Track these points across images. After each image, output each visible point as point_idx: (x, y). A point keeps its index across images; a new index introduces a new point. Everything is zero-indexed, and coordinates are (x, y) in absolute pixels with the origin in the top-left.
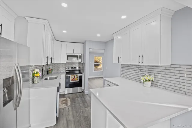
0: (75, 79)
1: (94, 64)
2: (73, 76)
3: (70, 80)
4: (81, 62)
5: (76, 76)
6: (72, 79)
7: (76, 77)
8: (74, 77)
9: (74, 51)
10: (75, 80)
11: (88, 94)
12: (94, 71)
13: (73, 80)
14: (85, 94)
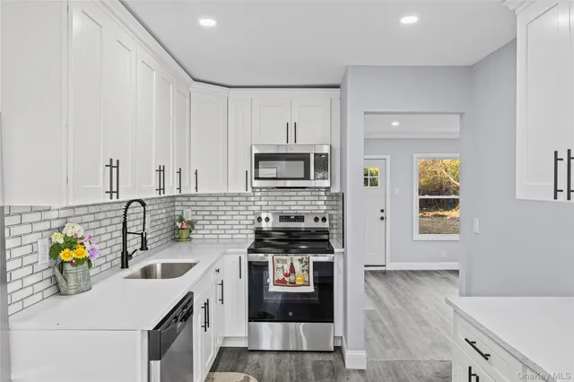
0: (292, 278)
1: (417, 197)
2: (285, 261)
3: (270, 280)
4: (328, 189)
5: (301, 261)
6: (280, 276)
7: (298, 267)
8: (287, 268)
9: (292, 129)
10: (293, 284)
11: (361, 371)
12: (418, 237)
13: (281, 282)
14: (349, 365)
